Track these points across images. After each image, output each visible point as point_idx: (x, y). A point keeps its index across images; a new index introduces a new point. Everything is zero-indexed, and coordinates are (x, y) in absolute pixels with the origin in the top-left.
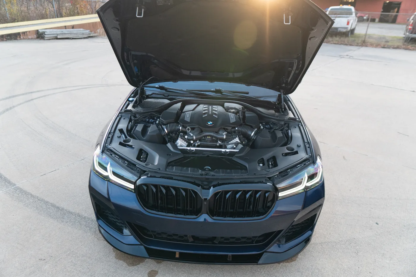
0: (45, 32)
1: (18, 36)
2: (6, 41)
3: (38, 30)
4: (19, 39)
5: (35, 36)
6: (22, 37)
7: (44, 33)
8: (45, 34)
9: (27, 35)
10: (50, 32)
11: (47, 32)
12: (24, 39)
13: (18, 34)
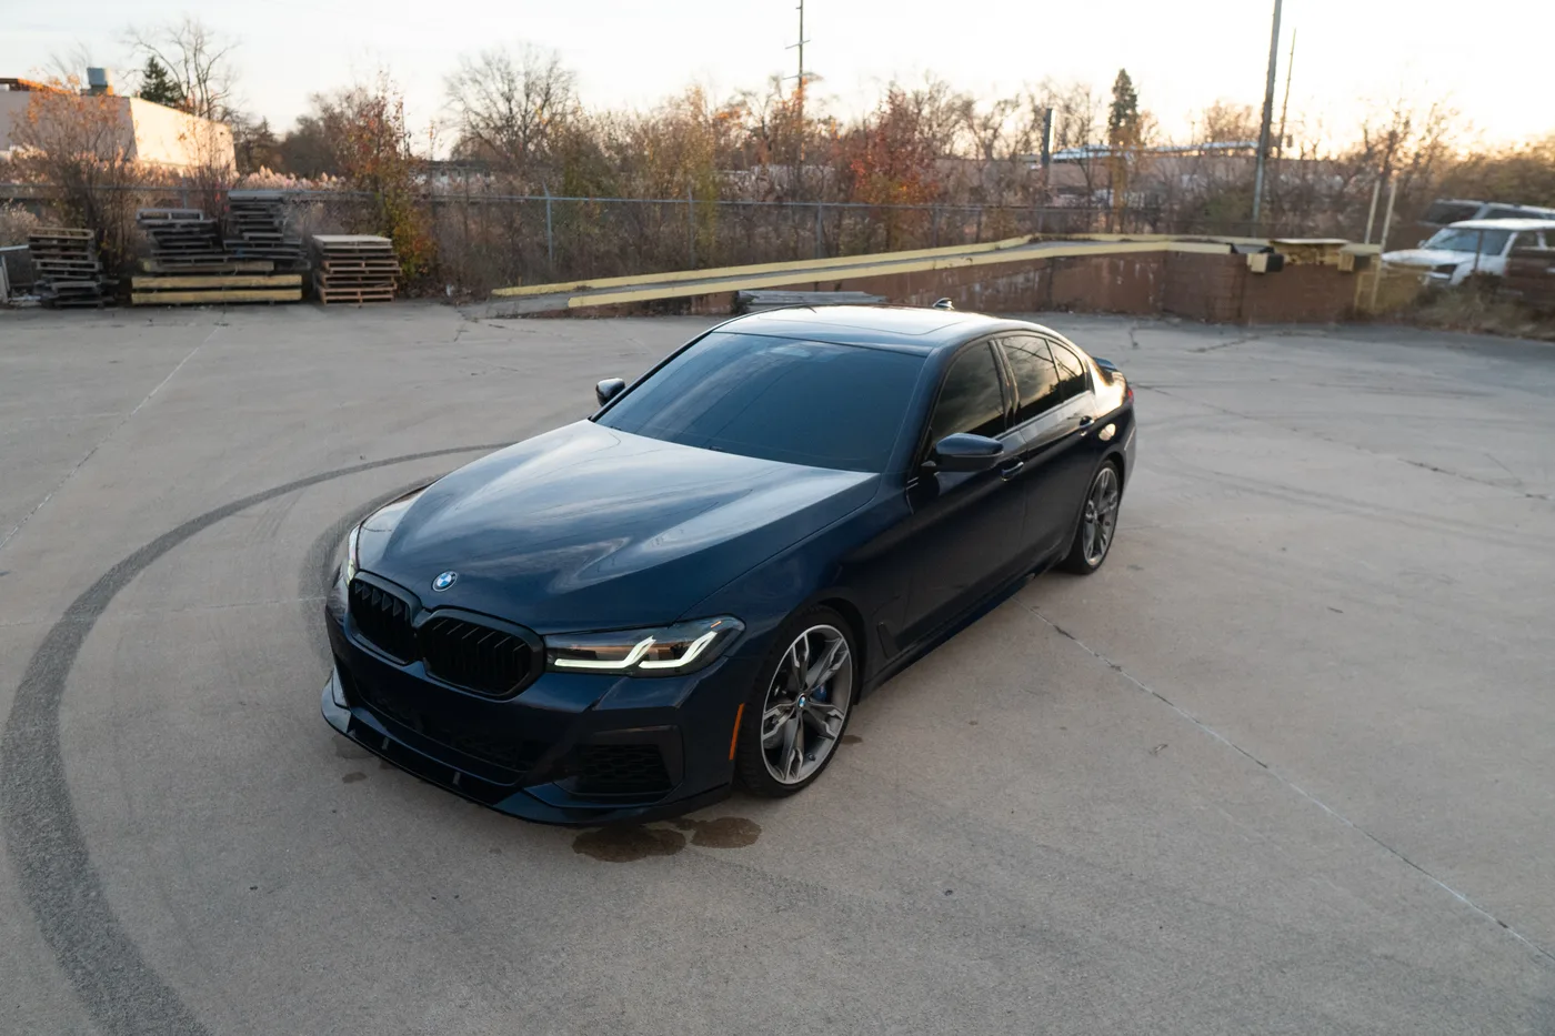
0: (753, 297)
1: (685, 306)
2: (653, 316)
3: (737, 293)
4: (685, 312)
5: (728, 307)
6: (693, 310)
7: (750, 300)
8: (752, 304)
9: (708, 302)
10: (767, 297)
11: (757, 297)
12: (697, 314)
13: (686, 300)
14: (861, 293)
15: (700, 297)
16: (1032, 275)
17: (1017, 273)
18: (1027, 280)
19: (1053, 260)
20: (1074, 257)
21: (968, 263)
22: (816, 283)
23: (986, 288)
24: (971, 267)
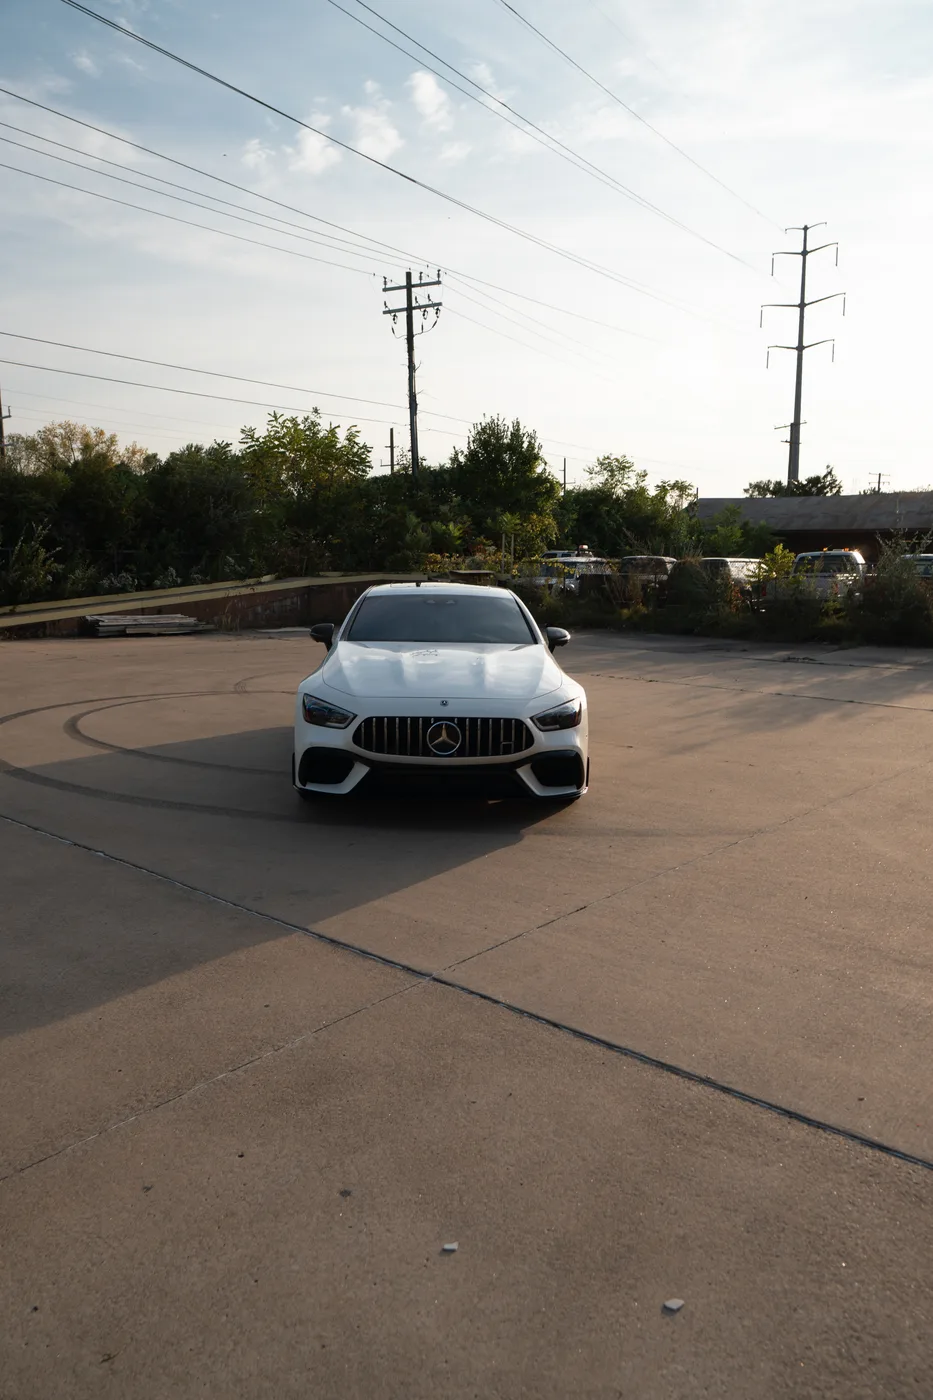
0: (99, 620)
3: (84, 617)
4: (41, 635)
5: (76, 629)
6: (48, 633)
8: (100, 626)
9: (59, 626)
10: (110, 621)
11: (103, 621)
13: (43, 625)
14: (179, 615)
15: (53, 623)
16: (295, 599)
17: (286, 599)
18: (293, 603)
19: (309, 588)
20: (323, 586)
21: (252, 592)
22: (143, 609)
23: (266, 610)
24: (254, 594)
